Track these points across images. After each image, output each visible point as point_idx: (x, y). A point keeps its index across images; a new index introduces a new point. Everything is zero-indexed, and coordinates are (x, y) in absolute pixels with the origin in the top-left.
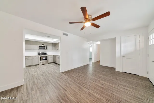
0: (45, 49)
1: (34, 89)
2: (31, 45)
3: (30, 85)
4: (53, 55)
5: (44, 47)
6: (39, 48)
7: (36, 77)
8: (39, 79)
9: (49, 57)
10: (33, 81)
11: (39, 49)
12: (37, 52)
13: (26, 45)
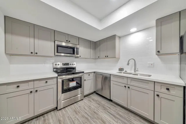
0: (74, 53)
2: (32, 40)
4: (94, 72)
5: (71, 48)
6: (57, 52)
9: (85, 77)
11: (56, 54)
12: (52, 65)
13: (9, 36)
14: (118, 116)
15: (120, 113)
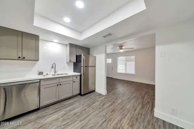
1: (146, 101)
3: (148, 107)
7: (133, 112)
8: (133, 107)
10: (142, 109)
14: (58, 110)
15: (57, 107)
